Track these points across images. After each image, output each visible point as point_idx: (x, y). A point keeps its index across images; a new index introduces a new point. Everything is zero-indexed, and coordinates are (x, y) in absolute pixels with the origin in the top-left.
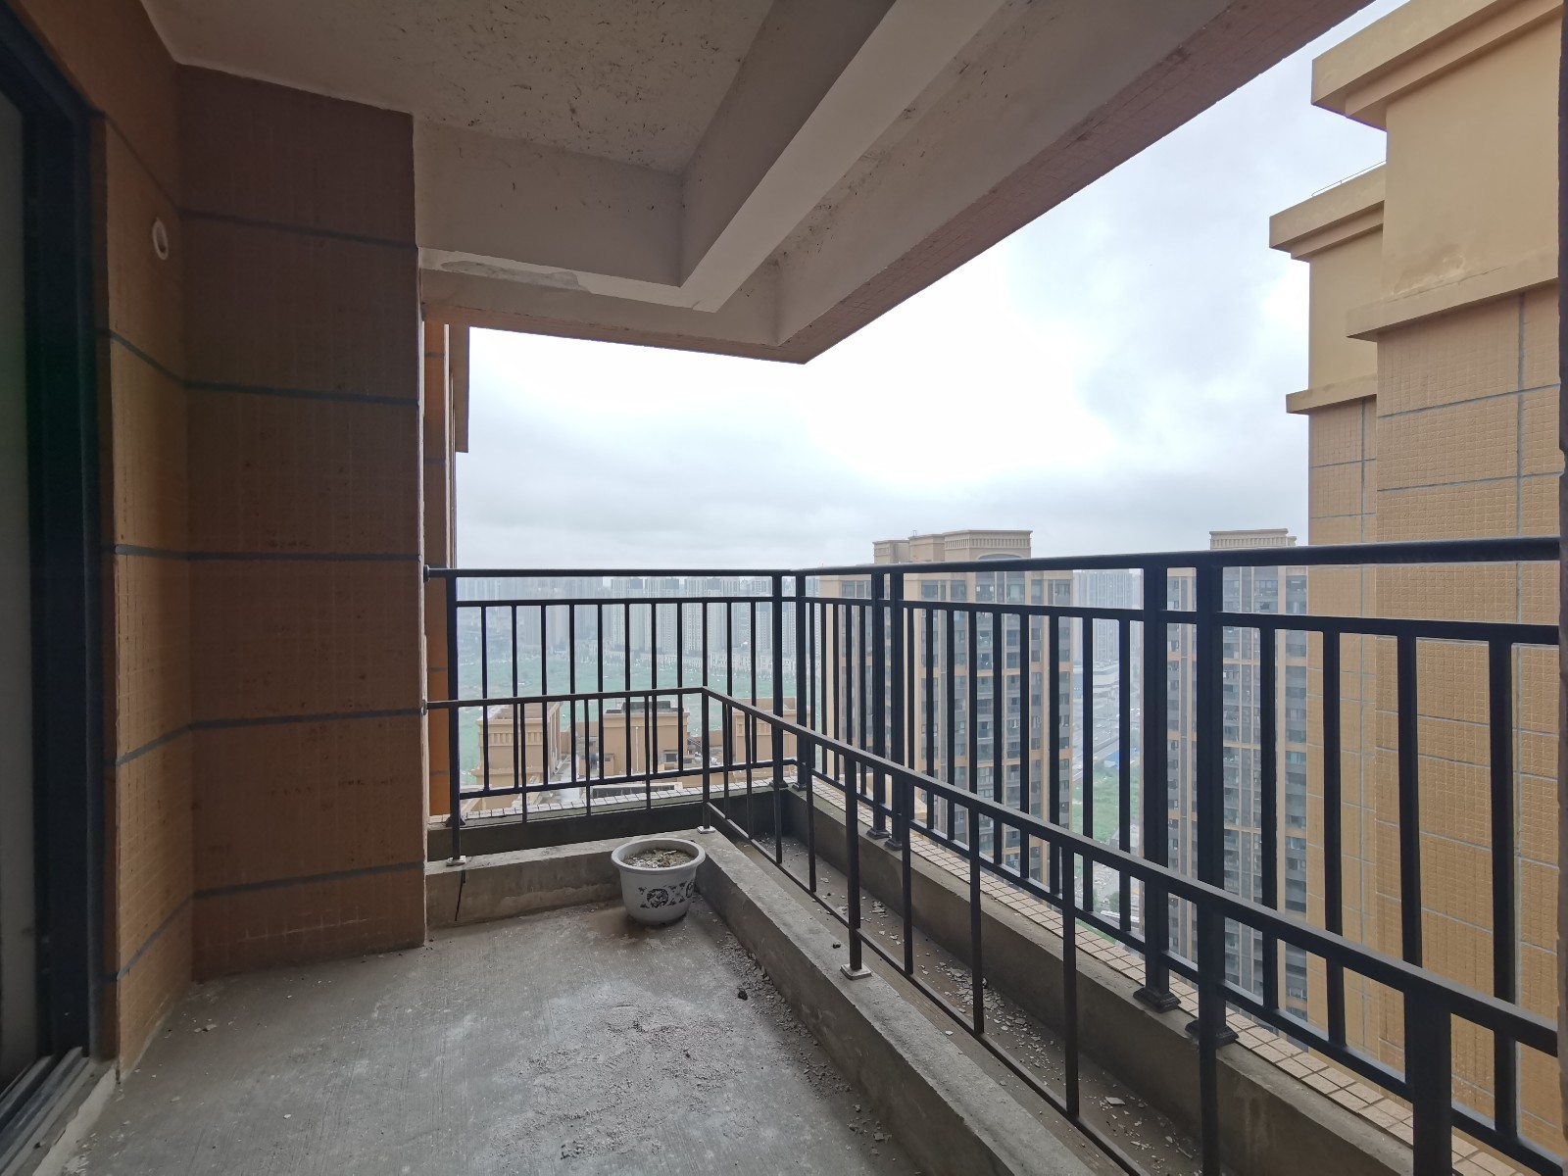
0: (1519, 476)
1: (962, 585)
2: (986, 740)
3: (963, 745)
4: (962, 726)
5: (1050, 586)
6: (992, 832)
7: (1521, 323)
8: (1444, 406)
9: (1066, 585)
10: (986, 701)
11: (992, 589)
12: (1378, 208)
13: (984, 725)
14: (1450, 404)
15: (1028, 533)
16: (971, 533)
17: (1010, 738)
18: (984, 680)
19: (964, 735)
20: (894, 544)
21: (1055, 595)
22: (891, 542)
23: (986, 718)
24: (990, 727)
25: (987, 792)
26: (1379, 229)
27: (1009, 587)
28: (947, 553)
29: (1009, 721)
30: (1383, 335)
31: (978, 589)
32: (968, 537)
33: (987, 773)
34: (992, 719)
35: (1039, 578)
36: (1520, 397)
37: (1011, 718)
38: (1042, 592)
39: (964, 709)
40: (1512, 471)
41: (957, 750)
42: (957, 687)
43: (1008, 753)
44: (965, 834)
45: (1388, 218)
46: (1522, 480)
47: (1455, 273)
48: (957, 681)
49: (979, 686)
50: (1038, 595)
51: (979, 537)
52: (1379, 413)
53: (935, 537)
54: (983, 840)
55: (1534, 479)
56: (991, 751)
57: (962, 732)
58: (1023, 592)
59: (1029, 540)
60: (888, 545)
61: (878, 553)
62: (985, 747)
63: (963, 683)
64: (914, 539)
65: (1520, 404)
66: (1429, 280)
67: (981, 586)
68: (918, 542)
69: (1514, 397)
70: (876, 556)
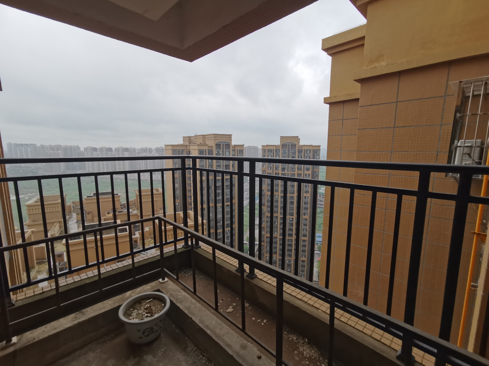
0: (394, 127)
1: (211, 151)
2: (220, 198)
3: (213, 200)
4: (212, 194)
5: (237, 151)
6: (222, 224)
7: (399, 82)
8: (377, 105)
9: (242, 151)
10: (219, 186)
11: (220, 152)
12: (363, 38)
13: (219, 193)
14: (379, 104)
15: (231, 135)
16: (214, 134)
17: (227, 196)
18: (219, 180)
19: (213, 197)
20: (189, 138)
21: (239, 154)
22: (188, 137)
23: (219, 191)
24: (221, 194)
25: (220, 213)
26: (363, 45)
27: (225, 152)
28: (206, 141)
29: (226, 192)
30: (362, 81)
31: (216, 152)
32: (213, 136)
33: (220, 207)
34: (221, 192)
35: (234, 149)
36: (397, 104)
37: (227, 191)
38: (235, 153)
39: (213, 189)
40: (392, 126)
41: (211, 201)
42: (210, 182)
43: (226, 201)
44: (214, 226)
45: (366, 41)
46: (395, 128)
47: (383, 63)
48: (210, 181)
49: (217, 182)
50: (234, 154)
51: (217, 136)
52: (359, 106)
53: (203, 135)
54: (219, 227)
55: (398, 128)
56: (221, 201)
57: (212, 196)
58: (229, 153)
59: (231, 137)
60: (187, 138)
61: (184, 141)
62: (219, 200)
63: (212, 181)
64: (196, 136)
65: (397, 105)
66: (376, 64)
67: (217, 151)
68: (197, 137)
69: (395, 104)
70: (183, 141)
